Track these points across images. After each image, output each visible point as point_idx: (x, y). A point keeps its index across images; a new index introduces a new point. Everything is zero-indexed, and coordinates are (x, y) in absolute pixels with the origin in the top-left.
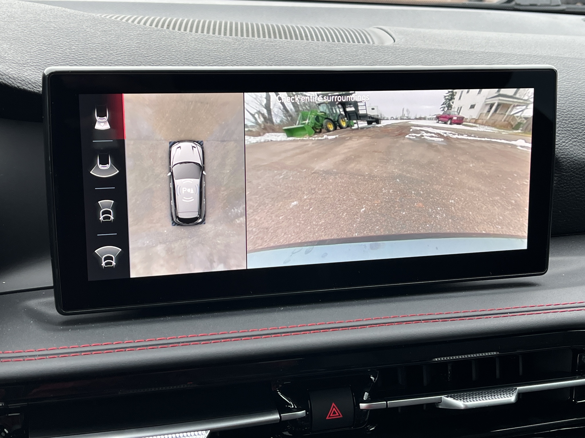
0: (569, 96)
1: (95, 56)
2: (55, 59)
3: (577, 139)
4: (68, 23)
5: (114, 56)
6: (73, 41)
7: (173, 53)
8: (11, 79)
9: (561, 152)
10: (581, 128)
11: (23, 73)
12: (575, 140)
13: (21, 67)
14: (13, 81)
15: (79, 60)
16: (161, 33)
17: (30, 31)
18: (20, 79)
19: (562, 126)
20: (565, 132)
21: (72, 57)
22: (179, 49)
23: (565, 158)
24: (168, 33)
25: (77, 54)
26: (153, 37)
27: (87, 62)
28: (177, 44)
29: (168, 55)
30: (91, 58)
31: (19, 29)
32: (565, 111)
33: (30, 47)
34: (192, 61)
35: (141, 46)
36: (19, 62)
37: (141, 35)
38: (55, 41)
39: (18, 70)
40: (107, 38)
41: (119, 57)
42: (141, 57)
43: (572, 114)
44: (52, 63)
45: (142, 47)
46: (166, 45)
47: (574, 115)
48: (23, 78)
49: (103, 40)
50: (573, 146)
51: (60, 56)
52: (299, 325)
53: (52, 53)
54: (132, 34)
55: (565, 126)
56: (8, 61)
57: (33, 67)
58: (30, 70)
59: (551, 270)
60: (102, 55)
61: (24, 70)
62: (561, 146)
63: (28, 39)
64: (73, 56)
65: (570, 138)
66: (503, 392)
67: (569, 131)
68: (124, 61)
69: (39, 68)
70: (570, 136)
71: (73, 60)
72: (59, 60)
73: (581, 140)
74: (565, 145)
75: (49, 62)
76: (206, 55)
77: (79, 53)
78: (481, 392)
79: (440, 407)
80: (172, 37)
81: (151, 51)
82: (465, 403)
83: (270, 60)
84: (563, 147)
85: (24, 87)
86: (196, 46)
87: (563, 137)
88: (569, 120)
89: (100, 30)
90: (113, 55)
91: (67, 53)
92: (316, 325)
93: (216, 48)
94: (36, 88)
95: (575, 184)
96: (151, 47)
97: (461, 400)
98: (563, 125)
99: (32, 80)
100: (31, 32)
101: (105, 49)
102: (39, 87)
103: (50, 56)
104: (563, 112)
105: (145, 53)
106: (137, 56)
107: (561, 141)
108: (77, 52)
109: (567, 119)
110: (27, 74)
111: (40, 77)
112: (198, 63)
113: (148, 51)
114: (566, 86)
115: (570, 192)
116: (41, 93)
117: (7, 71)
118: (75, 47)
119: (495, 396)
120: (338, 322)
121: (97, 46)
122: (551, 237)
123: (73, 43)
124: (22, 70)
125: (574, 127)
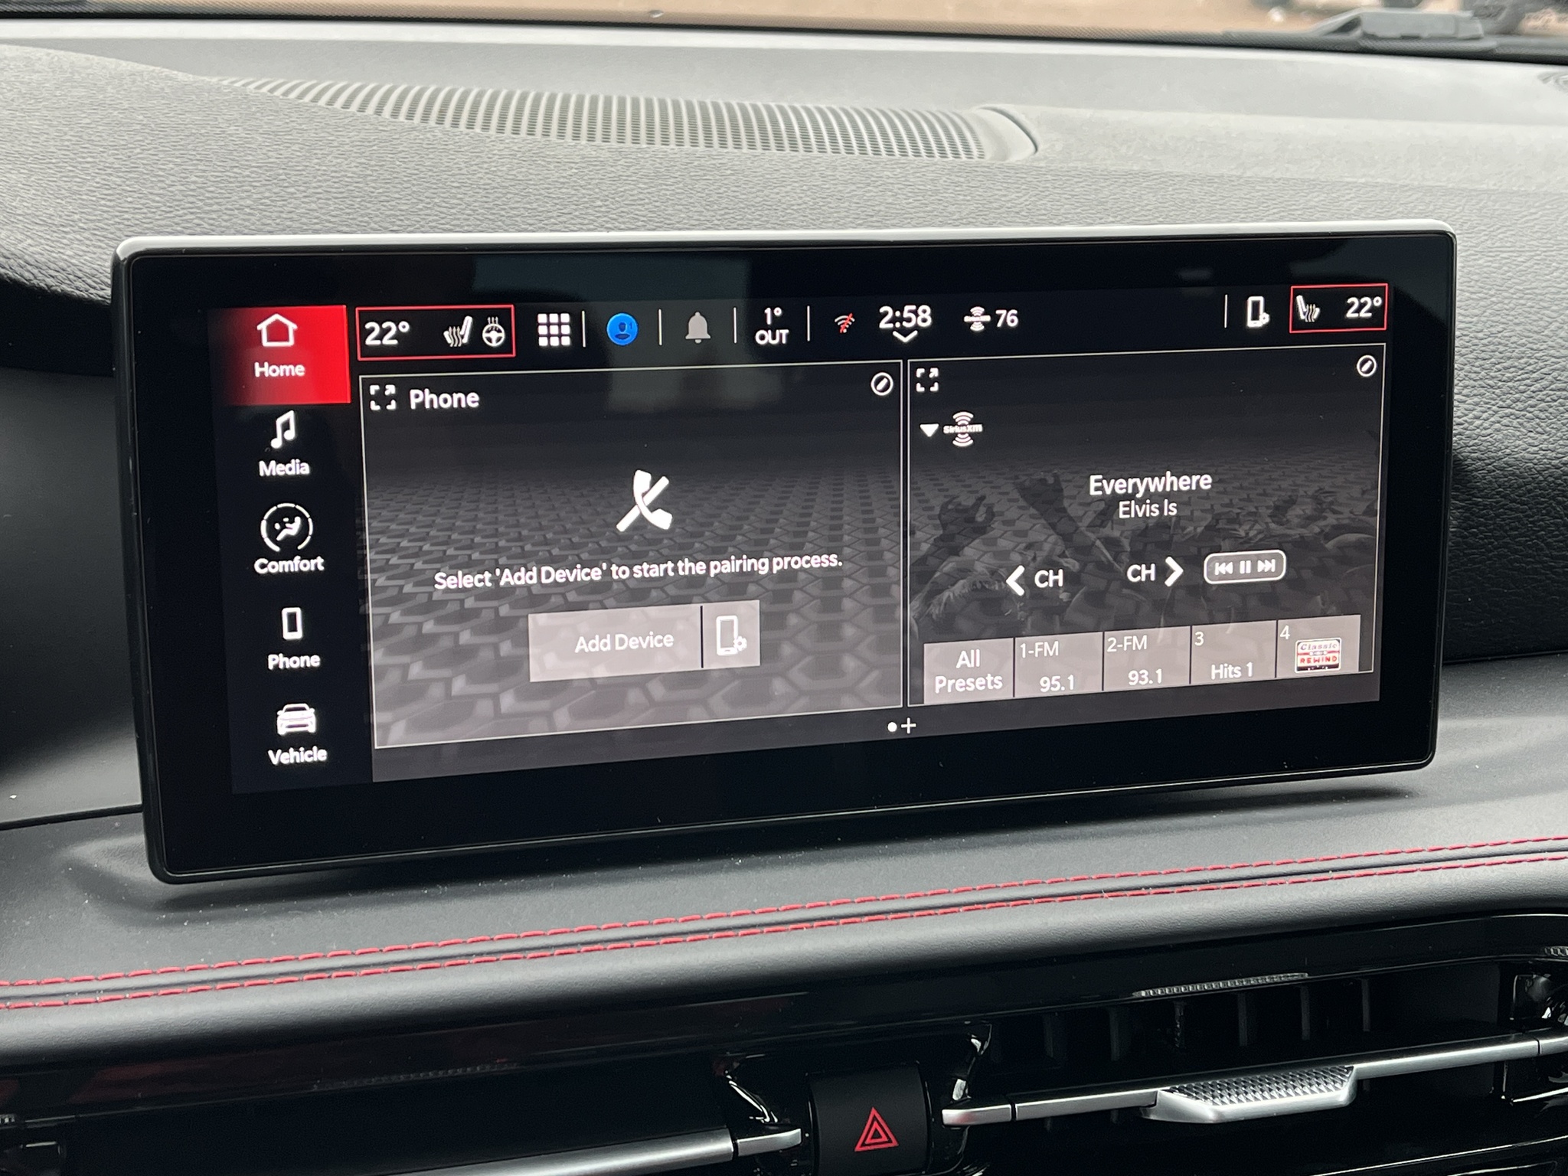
0: (1492, 296)
1: (249, 202)
2: (145, 210)
3: (1513, 408)
4: (179, 112)
5: (298, 202)
6: (191, 160)
7: (453, 191)
8: (29, 268)
9: (1471, 444)
10: (1523, 380)
11: (62, 251)
12: (1508, 411)
13: (55, 234)
14: (35, 271)
15: (207, 212)
16: (421, 137)
17: (79, 134)
18: (52, 266)
19: (1473, 376)
20: (1482, 391)
21: (190, 205)
22: (468, 179)
23: (1480, 459)
24: (440, 135)
25: (201, 198)
26: (401, 148)
27: (226, 217)
28: (463, 165)
29: (439, 196)
30: (237, 206)
31: (51, 129)
32: (1480, 335)
33: (78, 180)
34: (503, 213)
35: (369, 172)
36: (50, 221)
37: (369, 142)
38: (145, 162)
39: (49, 243)
40: (282, 152)
41: (313, 202)
42: (370, 202)
43: (1500, 344)
44: (137, 222)
45: (371, 175)
46: (435, 170)
47: (1506, 345)
48: (62, 264)
49: (269, 158)
50: (1502, 428)
51: (158, 202)
52: (783, 907)
53: (136, 195)
54: (348, 141)
55: (1480, 376)
56: (20, 218)
57: (86, 234)
58: (80, 241)
59: (1443, 755)
60: (267, 198)
61: (65, 241)
62: (1471, 427)
63: (72, 156)
64: (191, 203)
65: (1494, 408)
66: (1317, 1078)
67: (1492, 387)
68: (324, 214)
69: (103, 236)
70: (1493, 402)
71: (192, 213)
72: (154, 213)
73: (1523, 413)
74: (1482, 425)
75: (128, 220)
76: (541, 194)
77: (207, 195)
78: (1258, 1076)
79: (1153, 1117)
80: (451, 147)
81: (394, 187)
82: (1216, 1107)
83: (708, 207)
84: (1475, 432)
85: (64, 286)
86: (514, 172)
87: (1477, 404)
88: (1493, 360)
89: (261, 131)
90: (295, 198)
91: (176, 195)
92: (828, 905)
93: (565, 175)
94: (94, 288)
95: (1507, 528)
96: (395, 175)
97: (1206, 1098)
98: (1475, 372)
99: (86, 269)
100: (80, 137)
101: (275, 181)
102: (104, 287)
103: (130, 202)
104: (1476, 338)
105: (381, 190)
106: (359, 200)
107: (1471, 415)
108: (202, 190)
109: (1487, 357)
110: (71, 253)
111: (105, 260)
112: (518, 216)
113: (388, 186)
114: (1485, 270)
115: (1496, 548)
116: (109, 302)
117: (20, 246)
118: (197, 179)
119: (1295, 1087)
120: (884, 897)
121: (253, 175)
122: (1444, 665)
123: (192, 165)
124: (57, 241)
125: (1504, 378)
